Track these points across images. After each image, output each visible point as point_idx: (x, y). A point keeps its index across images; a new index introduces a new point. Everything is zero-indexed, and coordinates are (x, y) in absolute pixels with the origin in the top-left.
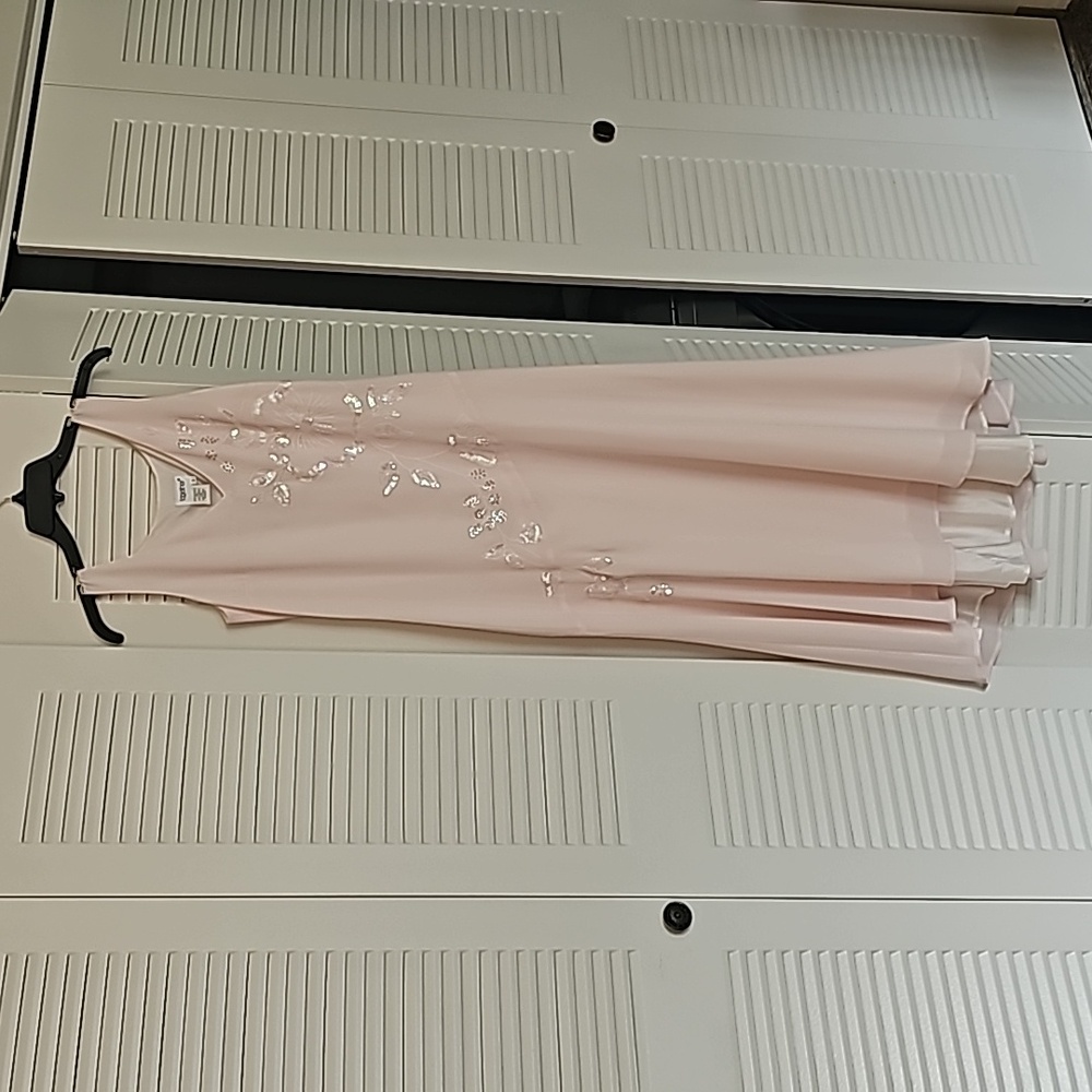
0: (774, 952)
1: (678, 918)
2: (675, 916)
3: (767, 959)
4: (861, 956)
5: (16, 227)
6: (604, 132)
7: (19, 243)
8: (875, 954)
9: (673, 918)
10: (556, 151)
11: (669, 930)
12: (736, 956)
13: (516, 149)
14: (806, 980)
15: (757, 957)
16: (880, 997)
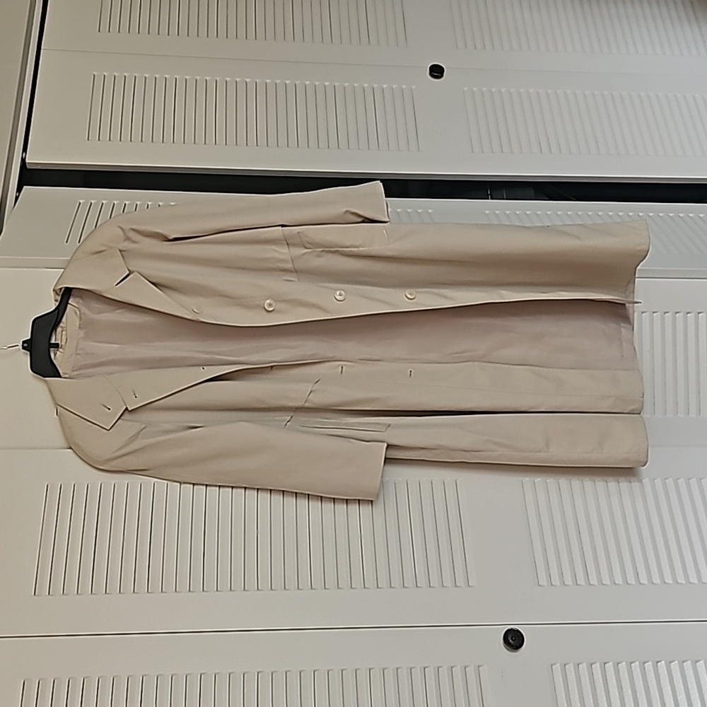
0: (585, 664)
1: (514, 640)
2: (512, 639)
3: (580, 669)
4: (649, 665)
5: (25, 150)
6: (437, 71)
7: (27, 161)
8: (659, 664)
9: (511, 641)
10: (404, 87)
11: (508, 649)
12: (557, 668)
13: (375, 86)
14: (610, 684)
15: (572, 668)
16: (665, 696)
